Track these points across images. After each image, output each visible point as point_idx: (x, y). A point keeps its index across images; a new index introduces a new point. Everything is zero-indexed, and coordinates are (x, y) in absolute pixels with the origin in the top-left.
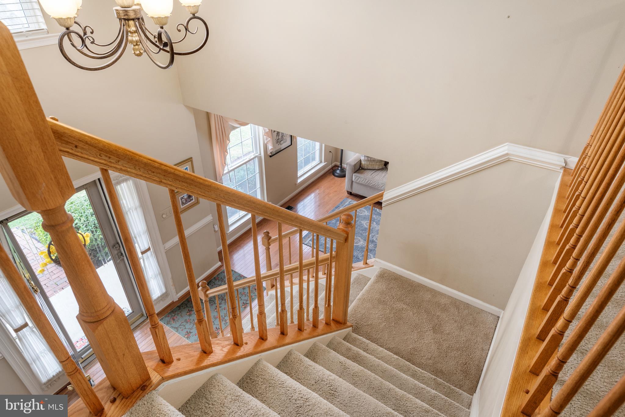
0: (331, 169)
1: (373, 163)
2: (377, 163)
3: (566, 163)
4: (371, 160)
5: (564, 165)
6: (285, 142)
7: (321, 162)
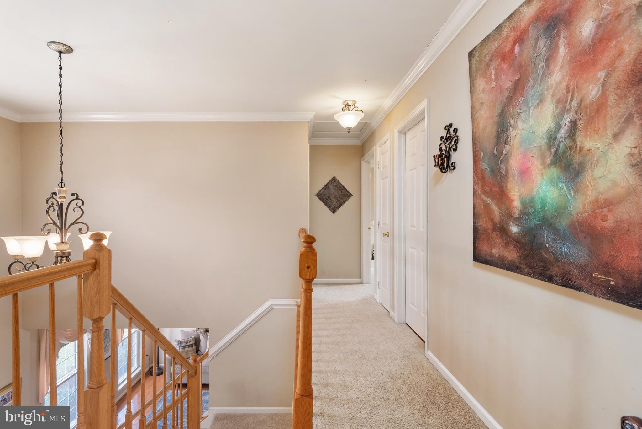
0: (148, 371)
1: (187, 353)
2: (190, 352)
3: (296, 302)
4: (185, 351)
5: (296, 304)
6: (108, 352)
7: (139, 366)
